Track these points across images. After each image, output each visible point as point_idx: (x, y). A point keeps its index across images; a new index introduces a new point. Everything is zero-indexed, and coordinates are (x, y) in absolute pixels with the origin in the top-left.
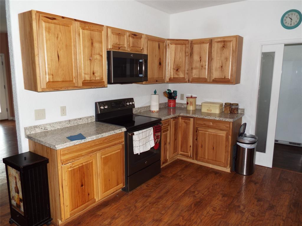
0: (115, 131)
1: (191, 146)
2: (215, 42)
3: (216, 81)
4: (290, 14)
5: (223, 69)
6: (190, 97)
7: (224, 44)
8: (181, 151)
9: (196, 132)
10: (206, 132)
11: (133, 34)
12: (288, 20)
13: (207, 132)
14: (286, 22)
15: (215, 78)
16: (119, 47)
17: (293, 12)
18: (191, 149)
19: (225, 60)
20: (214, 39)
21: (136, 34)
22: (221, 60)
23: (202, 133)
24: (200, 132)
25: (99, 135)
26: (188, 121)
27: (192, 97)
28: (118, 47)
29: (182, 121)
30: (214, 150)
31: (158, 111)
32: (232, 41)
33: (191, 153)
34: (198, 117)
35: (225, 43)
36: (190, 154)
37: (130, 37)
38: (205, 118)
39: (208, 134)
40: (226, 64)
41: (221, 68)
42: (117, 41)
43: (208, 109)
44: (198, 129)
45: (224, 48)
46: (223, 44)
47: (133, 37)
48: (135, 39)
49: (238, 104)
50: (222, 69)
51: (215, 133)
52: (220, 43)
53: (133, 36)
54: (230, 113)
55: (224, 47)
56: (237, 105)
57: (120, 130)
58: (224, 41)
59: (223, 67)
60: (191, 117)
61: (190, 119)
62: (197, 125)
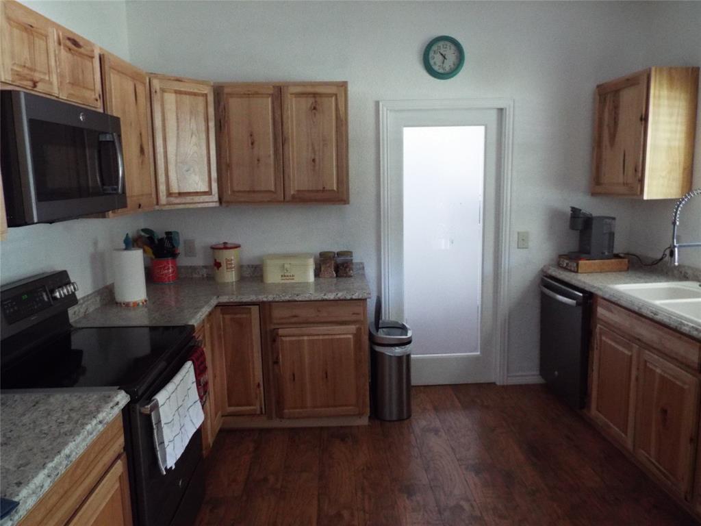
0: (101, 416)
1: (259, 385)
2: (290, 94)
3: (302, 199)
4: (442, 47)
5: (317, 168)
6: (222, 246)
7: (316, 102)
8: (230, 406)
9: (274, 341)
10: (301, 338)
11: (69, 39)
12: (438, 58)
13: (306, 338)
14: (435, 63)
15: (298, 191)
16: (32, 80)
17: (446, 42)
18: (260, 390)
19: (322, 144)
20: (288, 86)
21: (78, 40)
22: (310, 144)
23: (291, 342)
24: (286, 341)
25: (57, 460)
26: (244, 316)
27: (229, 246)
28: (29, 77)
29: (224, 318)
30: (328, 381)
31: (146, 301)
32: (336, 94)
33: (261, 405)
34: (277, 299)
35: (317, 98)
36: (258, 407)
37: (62, 47)
39: (309, 341)
40: (323, 152)
41: (313, 163)
42: (25, 55)
43: (284, 274)
44: (277, 334)
45: (314, 111)
46: (311, 100)
47: (70, 49)
48: (75, 57)
49: (351, 253)
50: (314, 166)
51: (326, 337)
52: (305, 99)
53: (69, 44)
54: (337, 276)
55: (315, 108)
56: (349, 253)
57: (111, 404)
58: (315, 95)
59: (317, 161)
60: (253, 304)
61: (250, 309)
62: (275, 321)
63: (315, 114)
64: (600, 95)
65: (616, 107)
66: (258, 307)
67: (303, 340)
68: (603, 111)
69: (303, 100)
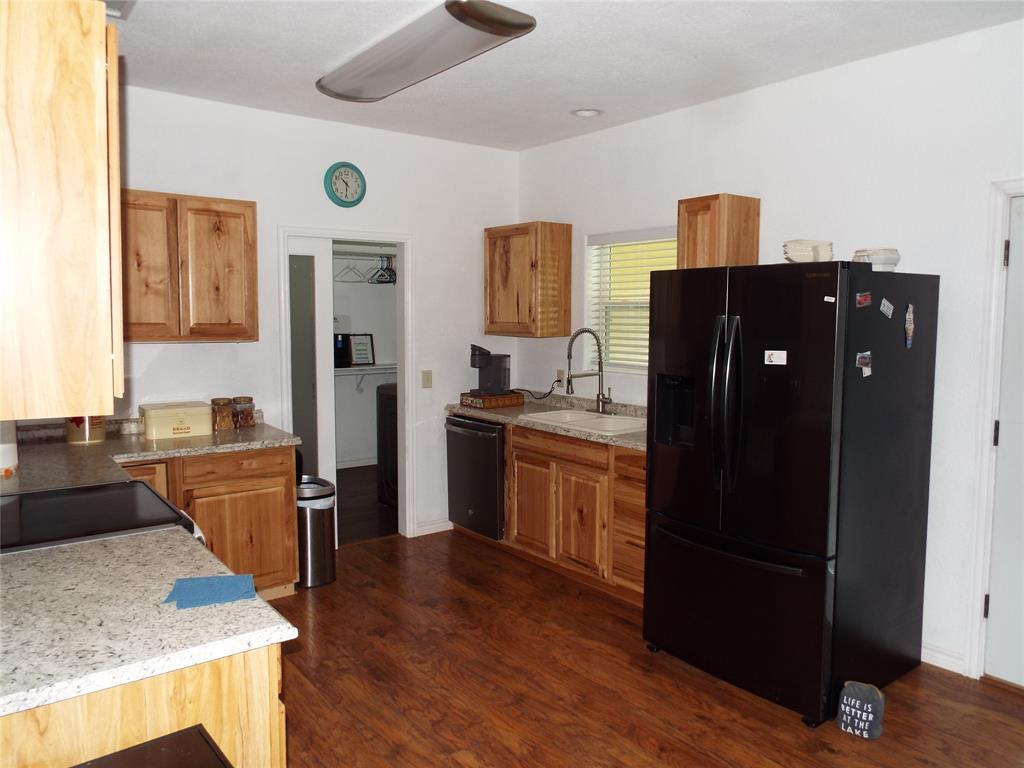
2: (190, 209)
3: (202, 333)
4: (343, 172)
5: (221, 297)
7: (220, 222)
9: (187, 504)
10: (221, 497)
12: (340, 185)
13: (226, 497)
14: (337, 190)
15: (198, 324)
17: (347, 170)
19: (227, 270)
20: (184, 200)
22: (213, 269)
23: (206, 504)
24: (203, 503)
26: (148, 477)
30: (253, 545)
31: (19, 467)
32: (243, 215)
34: (193, 454)
35: (222, 218)
38: (217, 451)
39: (231, 500)
40: (229, 279)
41: (216, 292)
43: (176, 427)
44: (192, 497)
45: (218, 232)
46: (215, 219)
49: (251, 399)
50: (218, 295)
51: (251, 492)
52: (206, 217)
54: (236, 427)
55: (218, 229)
58: (218, 214)
59: (221, 289)
60: (159, 462)
61: (154, 468)
62: (188, 481)
63: (219, 235)
64: (490, 238)
65: (507, 252)
66: (164, 465)
67: (224, 501)
68: (493, 255)
69: (204, 219)
